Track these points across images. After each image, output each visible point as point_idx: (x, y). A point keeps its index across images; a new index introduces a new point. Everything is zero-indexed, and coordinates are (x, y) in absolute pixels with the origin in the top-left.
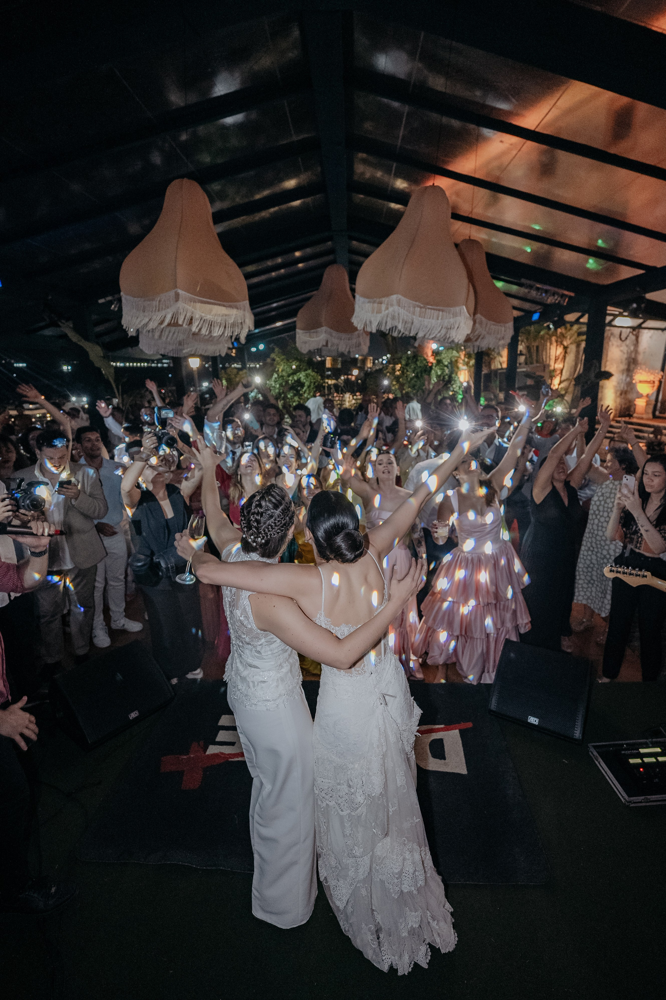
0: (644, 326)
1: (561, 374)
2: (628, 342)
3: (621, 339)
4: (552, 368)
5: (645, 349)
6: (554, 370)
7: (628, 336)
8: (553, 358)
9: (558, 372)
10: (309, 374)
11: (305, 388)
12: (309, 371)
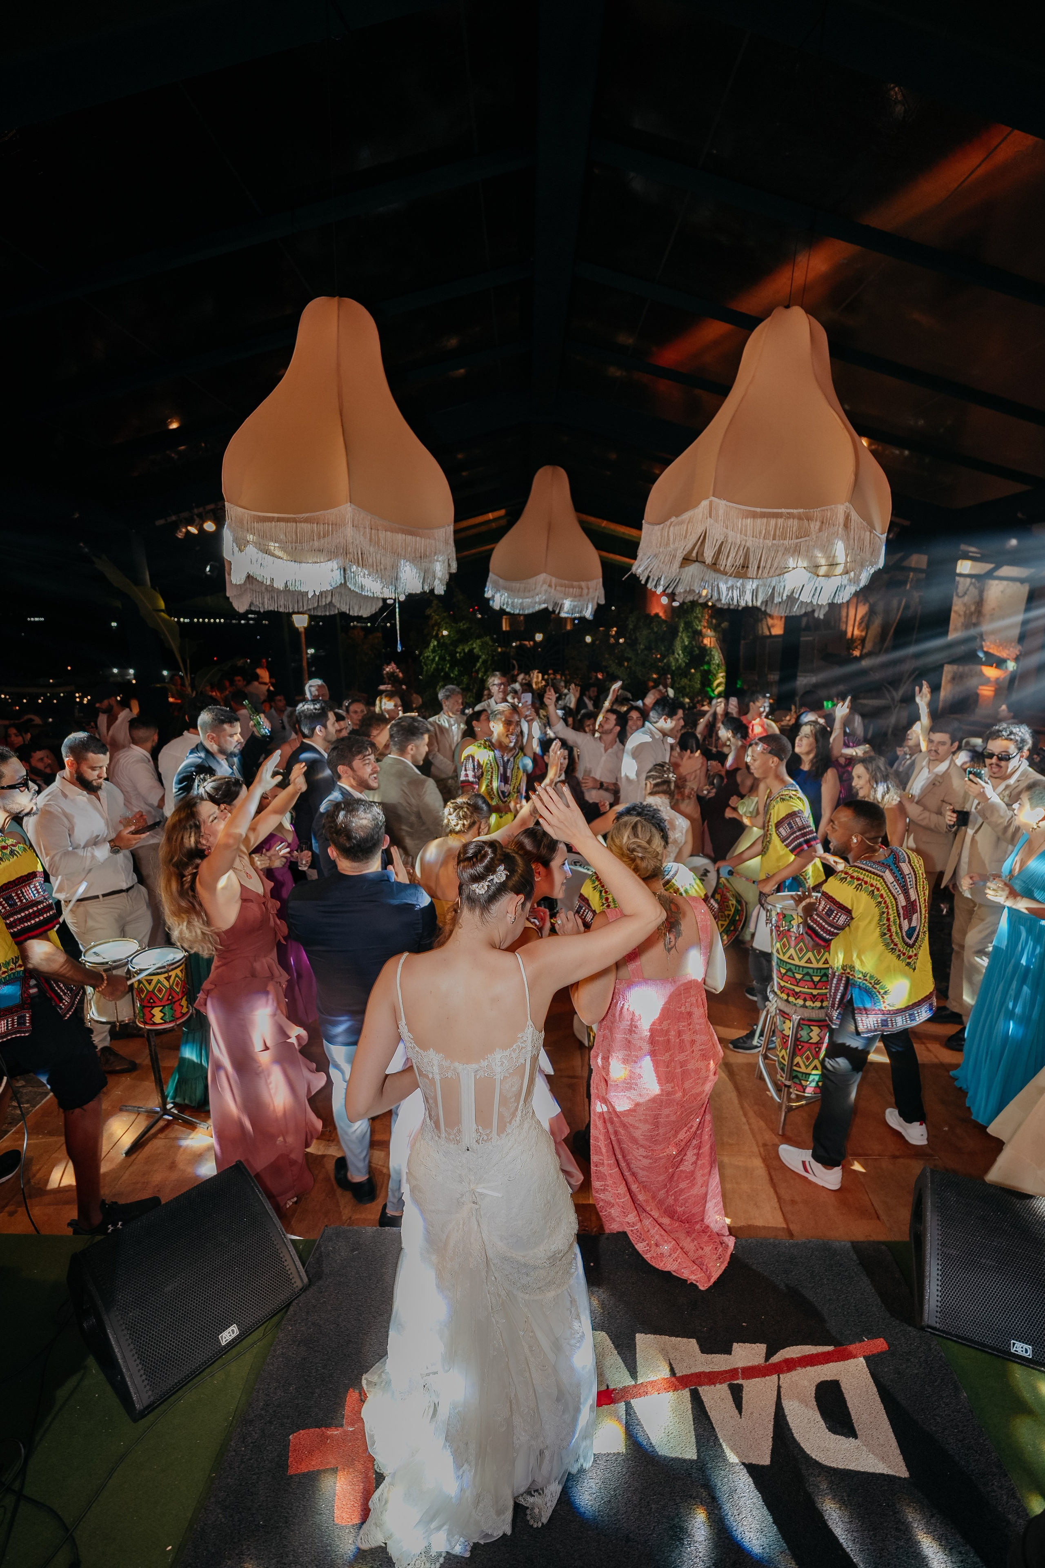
0: (996, 574)
1: (863, 647)
2: (966, 599)
3: (957, 595)
4: (849, 635)
5: (994, 609)
6: (852, 640)
7: (968, 590)
8: (851, 622)
9: (859, 642)
10: (487, 644)
11: (478, 665)
12: (487, 639)
